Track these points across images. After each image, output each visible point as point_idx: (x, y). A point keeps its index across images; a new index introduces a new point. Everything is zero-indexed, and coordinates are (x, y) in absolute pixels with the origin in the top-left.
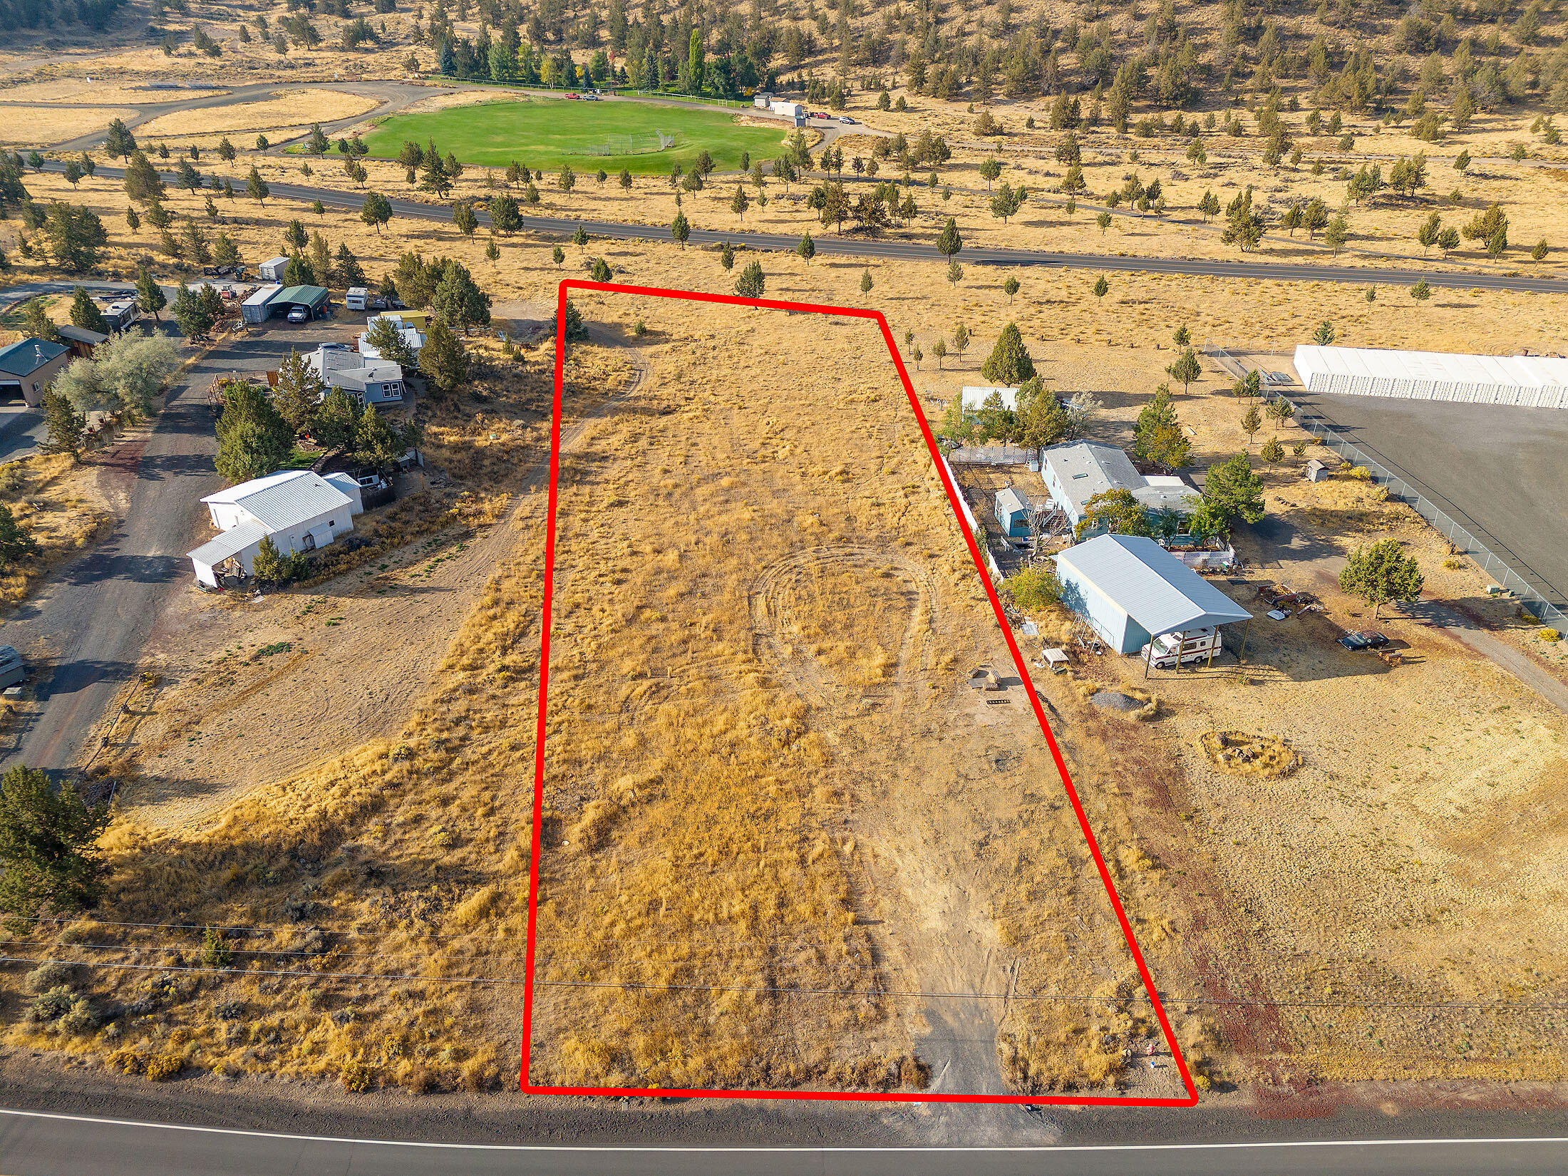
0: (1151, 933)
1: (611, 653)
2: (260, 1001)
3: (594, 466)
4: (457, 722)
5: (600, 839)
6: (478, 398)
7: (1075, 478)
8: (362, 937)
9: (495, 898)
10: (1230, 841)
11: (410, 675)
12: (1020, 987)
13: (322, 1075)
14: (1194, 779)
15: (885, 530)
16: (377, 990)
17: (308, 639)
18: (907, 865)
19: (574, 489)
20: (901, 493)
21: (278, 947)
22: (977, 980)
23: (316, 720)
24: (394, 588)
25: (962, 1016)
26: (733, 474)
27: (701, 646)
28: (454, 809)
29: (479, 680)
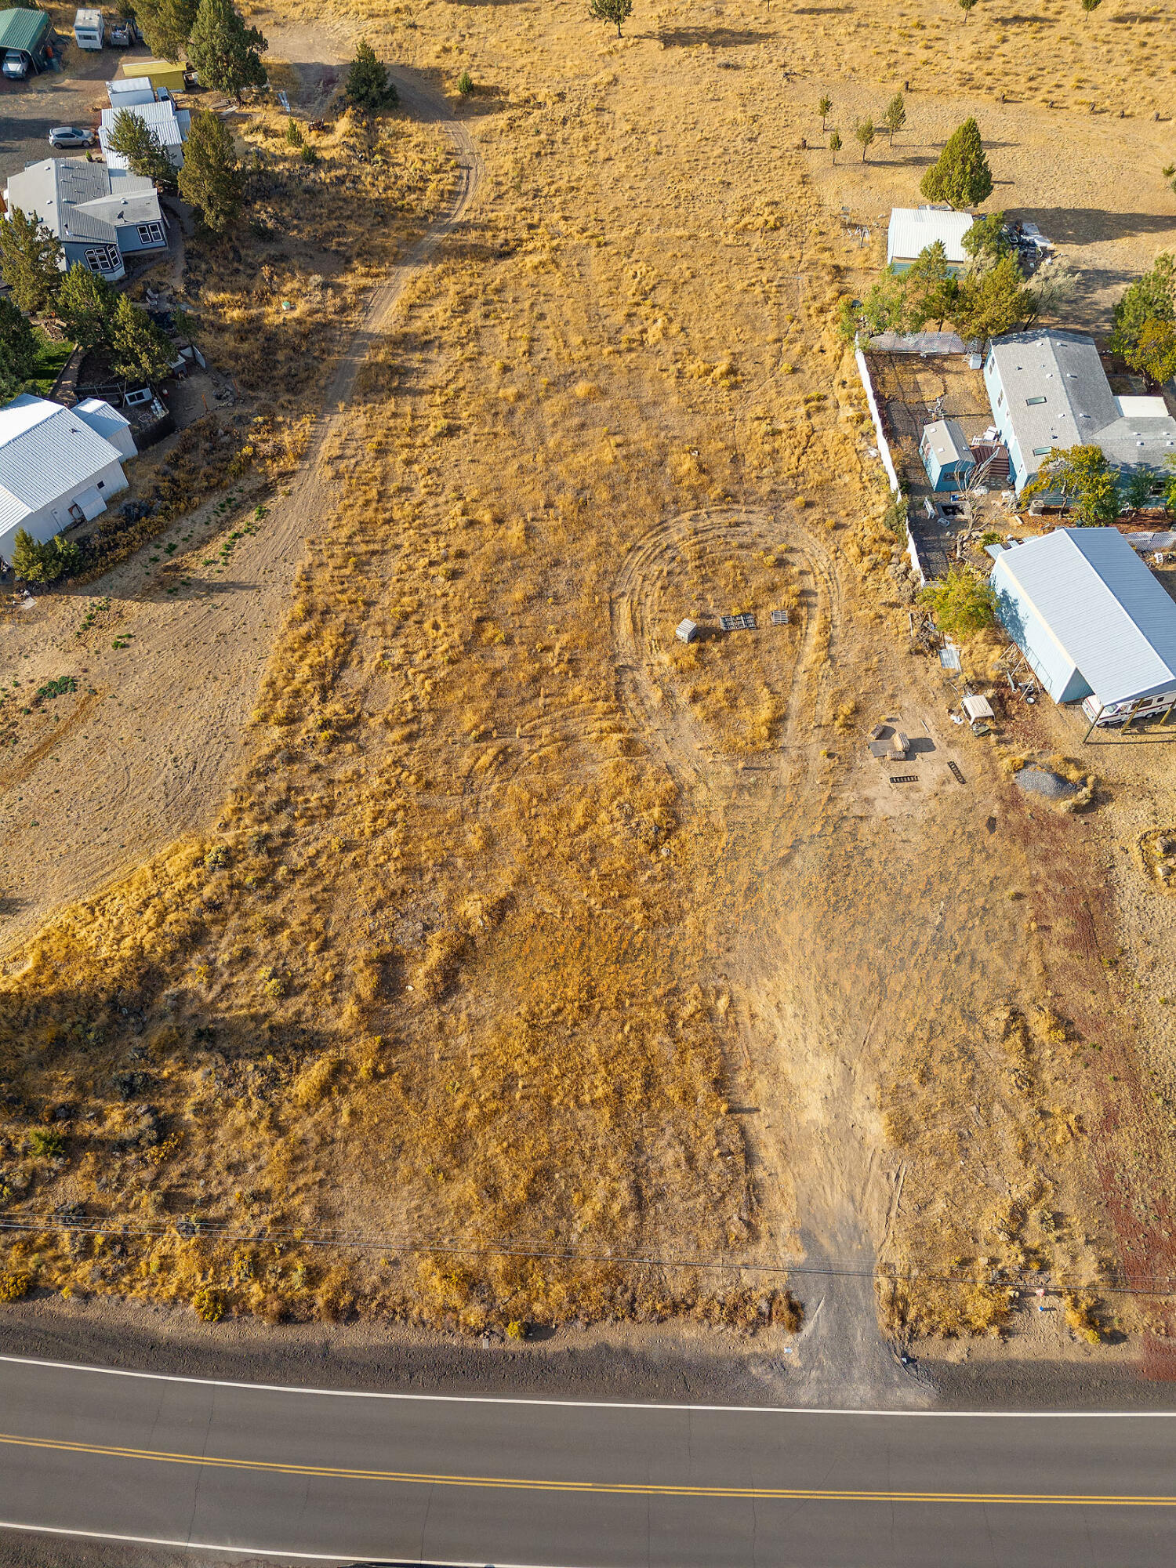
0: (1054, 1132)
1: (450, 698)
2: (100, 1201)
3: (415, 360)
4: (279, 807)
5: (447, 985)
6: (265, 235)
7: (1030, 402)
8: (199, 1121)
9: (339, 1069)
10: (1156, 998)
11: (217, 730)
12: (905, 1202)
13: (174, 1301)
14: (1124, 903)
15: (779, 480)
16: (220, 1189)
17: (94, 670)
18: (787, 1029)
19: (391, 406)
20: (802, 410)
21: (111, 1132)
22: (858, 1190)
23: (118, 800)
24: (187, 584)
25: (840, 1238)
26: (591, 375)
27: (554, 686)
28: (283, 938)
29: (298, 741)
